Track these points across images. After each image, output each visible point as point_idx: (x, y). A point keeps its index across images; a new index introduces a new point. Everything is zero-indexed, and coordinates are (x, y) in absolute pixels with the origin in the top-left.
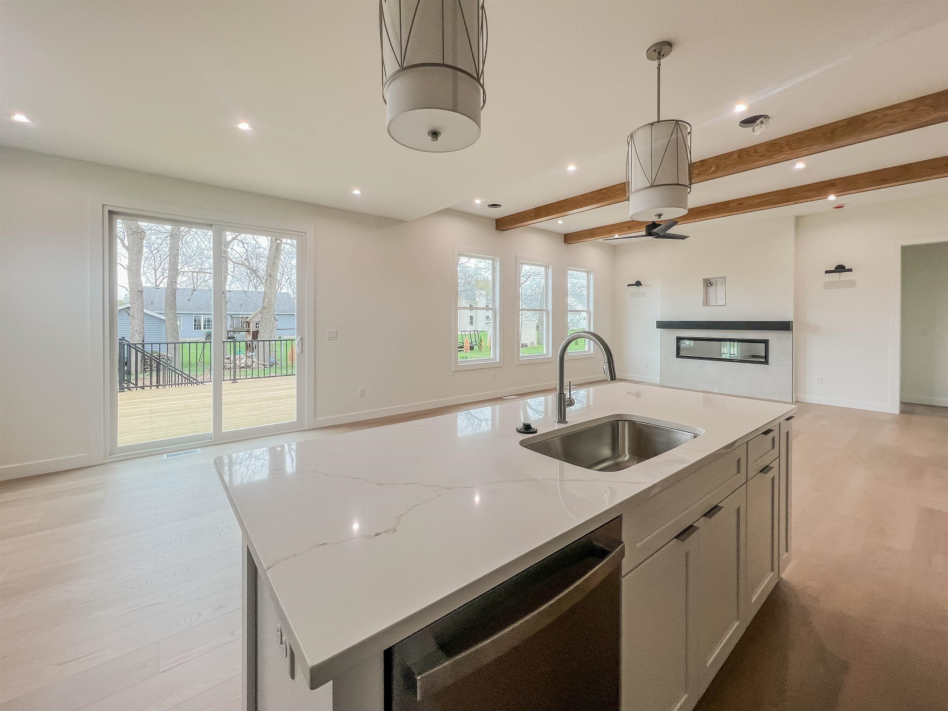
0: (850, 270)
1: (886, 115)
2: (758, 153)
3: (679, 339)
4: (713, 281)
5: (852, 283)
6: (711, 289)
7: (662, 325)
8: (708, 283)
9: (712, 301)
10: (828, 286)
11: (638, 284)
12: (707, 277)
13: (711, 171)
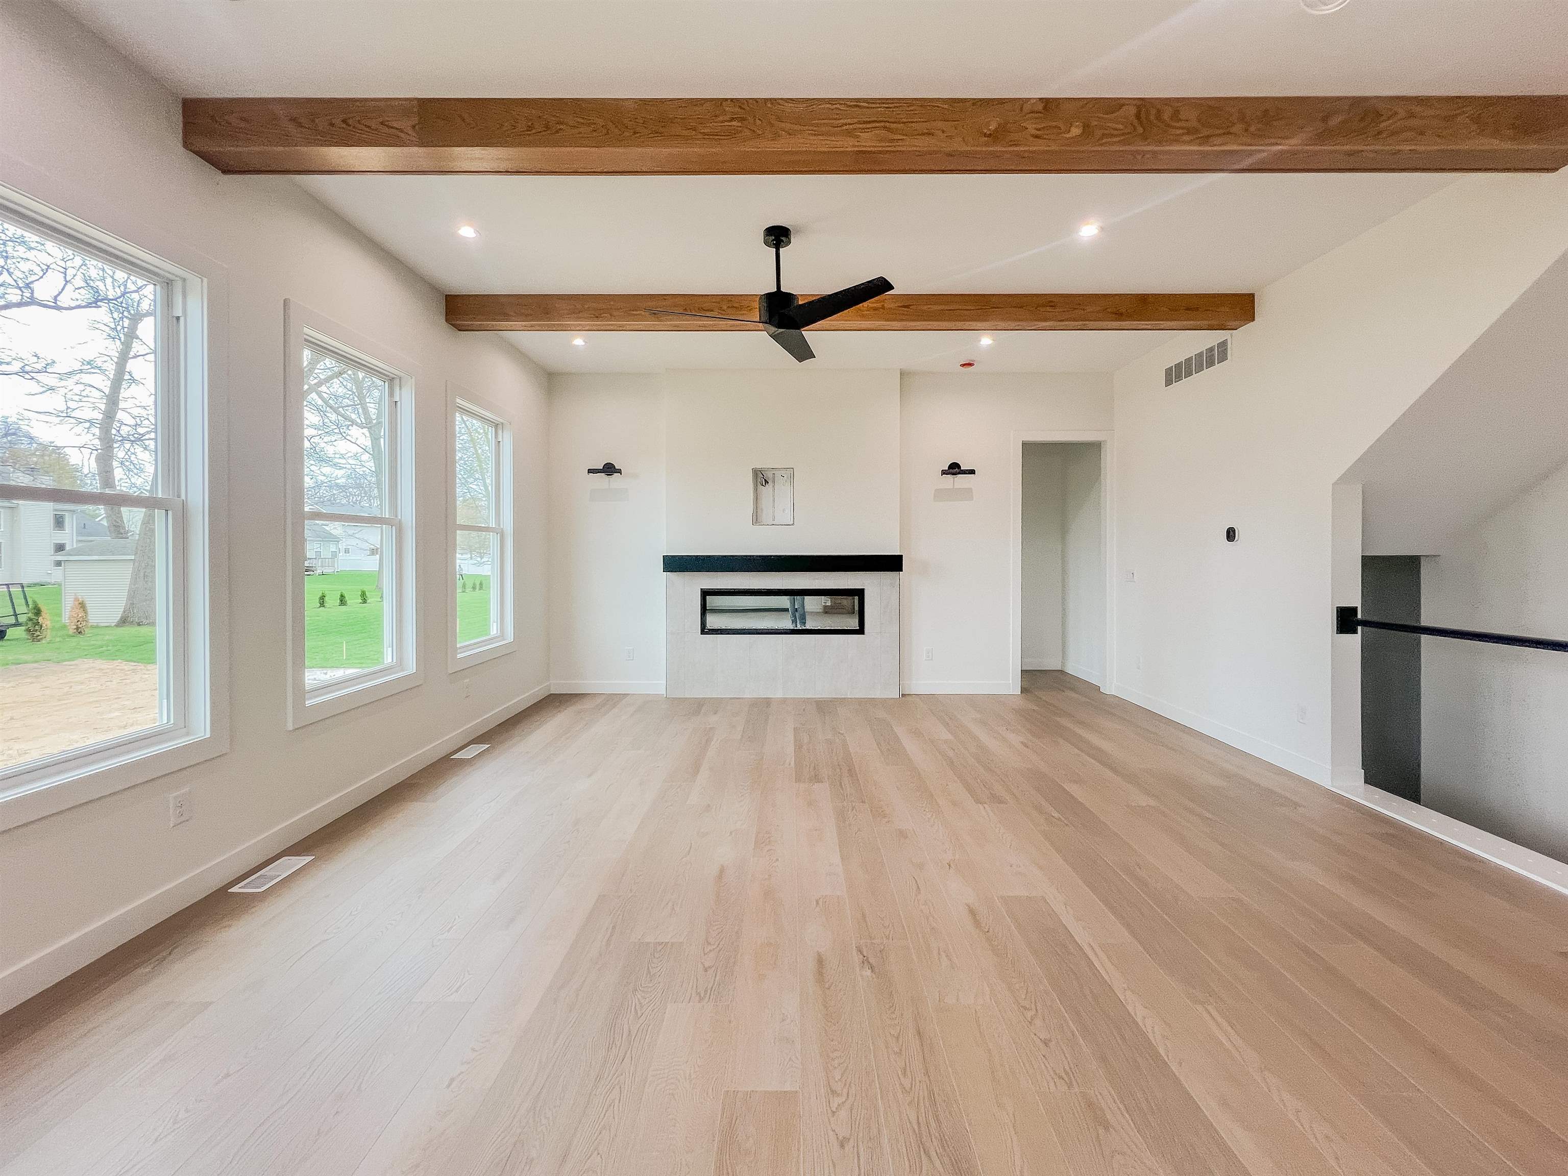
0: (972, 472)
1: (1412, 115)
2: (1181, 120)
3: (705, 593)
4: (769, 475)
5: (967, 494)
6: (766, 491)
7: (675, 564)
8: (761, 478)
9: (766, 516)
10: (940, 495)
11: (609, 469)
12: (758, 466)
13: (1067, 136)
